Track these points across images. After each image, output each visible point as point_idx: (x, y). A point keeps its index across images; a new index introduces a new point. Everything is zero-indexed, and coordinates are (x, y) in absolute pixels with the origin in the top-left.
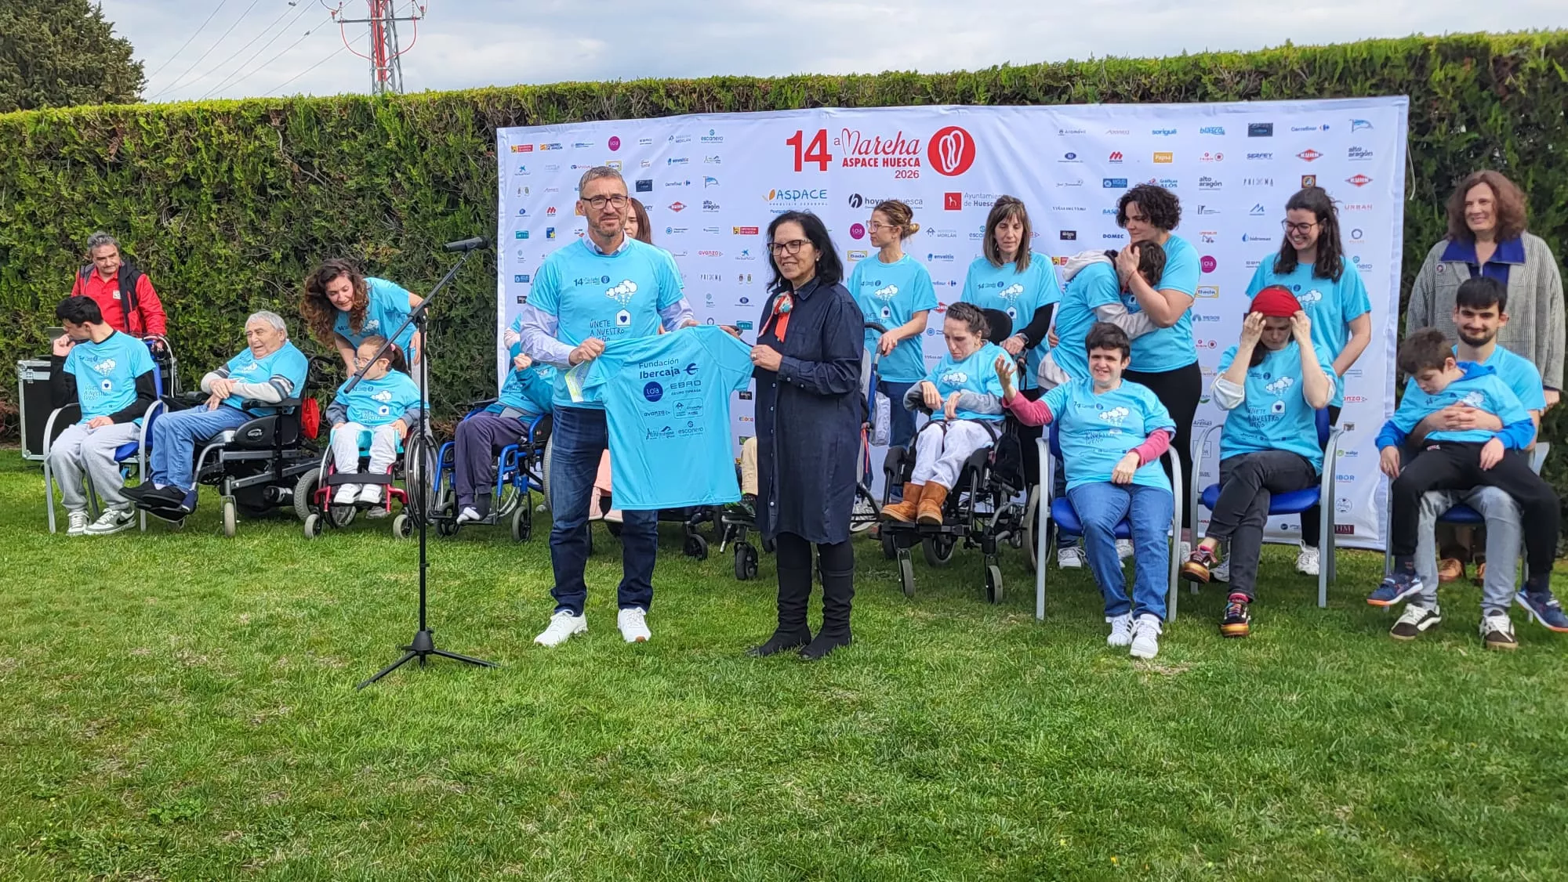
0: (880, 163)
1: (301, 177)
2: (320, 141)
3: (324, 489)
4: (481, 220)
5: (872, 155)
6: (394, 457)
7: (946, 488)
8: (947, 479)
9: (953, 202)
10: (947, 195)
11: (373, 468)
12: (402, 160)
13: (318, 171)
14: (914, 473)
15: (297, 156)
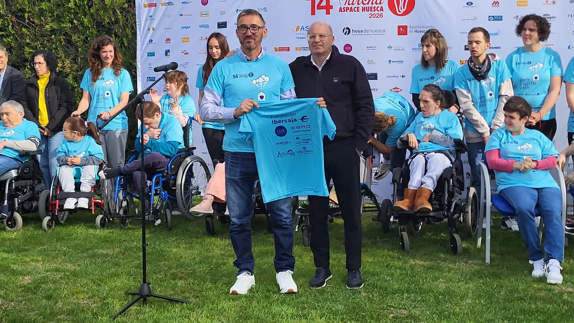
0: (360, 9)
1: (16, 24)
2: (29, 3)
3: (53, 202)
4: (125, 47)
5: (356, 5)
6: (95, 182)
7: (431, 191)
8: (430, 185)
9: (403, 30)
10: (399, 27)
11: (83, 189)
12: (78, 13)
13: (27, 21)
14: (410, 183)
15: (14, 12)
